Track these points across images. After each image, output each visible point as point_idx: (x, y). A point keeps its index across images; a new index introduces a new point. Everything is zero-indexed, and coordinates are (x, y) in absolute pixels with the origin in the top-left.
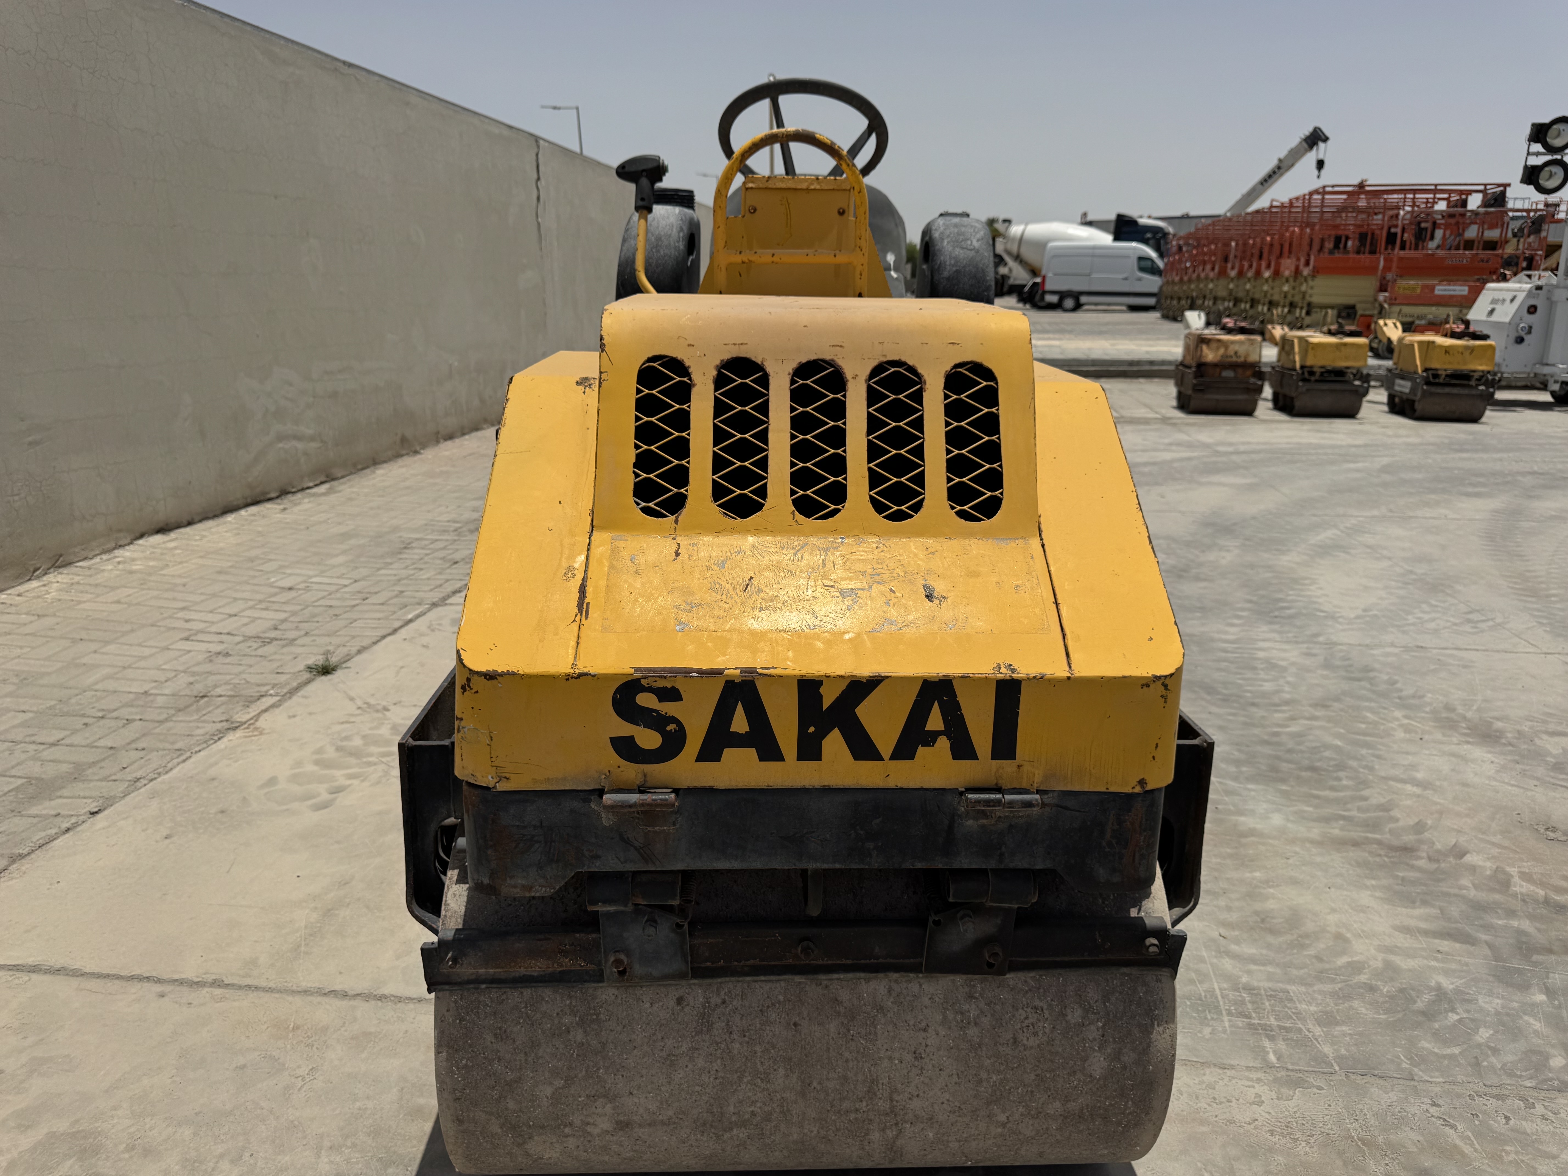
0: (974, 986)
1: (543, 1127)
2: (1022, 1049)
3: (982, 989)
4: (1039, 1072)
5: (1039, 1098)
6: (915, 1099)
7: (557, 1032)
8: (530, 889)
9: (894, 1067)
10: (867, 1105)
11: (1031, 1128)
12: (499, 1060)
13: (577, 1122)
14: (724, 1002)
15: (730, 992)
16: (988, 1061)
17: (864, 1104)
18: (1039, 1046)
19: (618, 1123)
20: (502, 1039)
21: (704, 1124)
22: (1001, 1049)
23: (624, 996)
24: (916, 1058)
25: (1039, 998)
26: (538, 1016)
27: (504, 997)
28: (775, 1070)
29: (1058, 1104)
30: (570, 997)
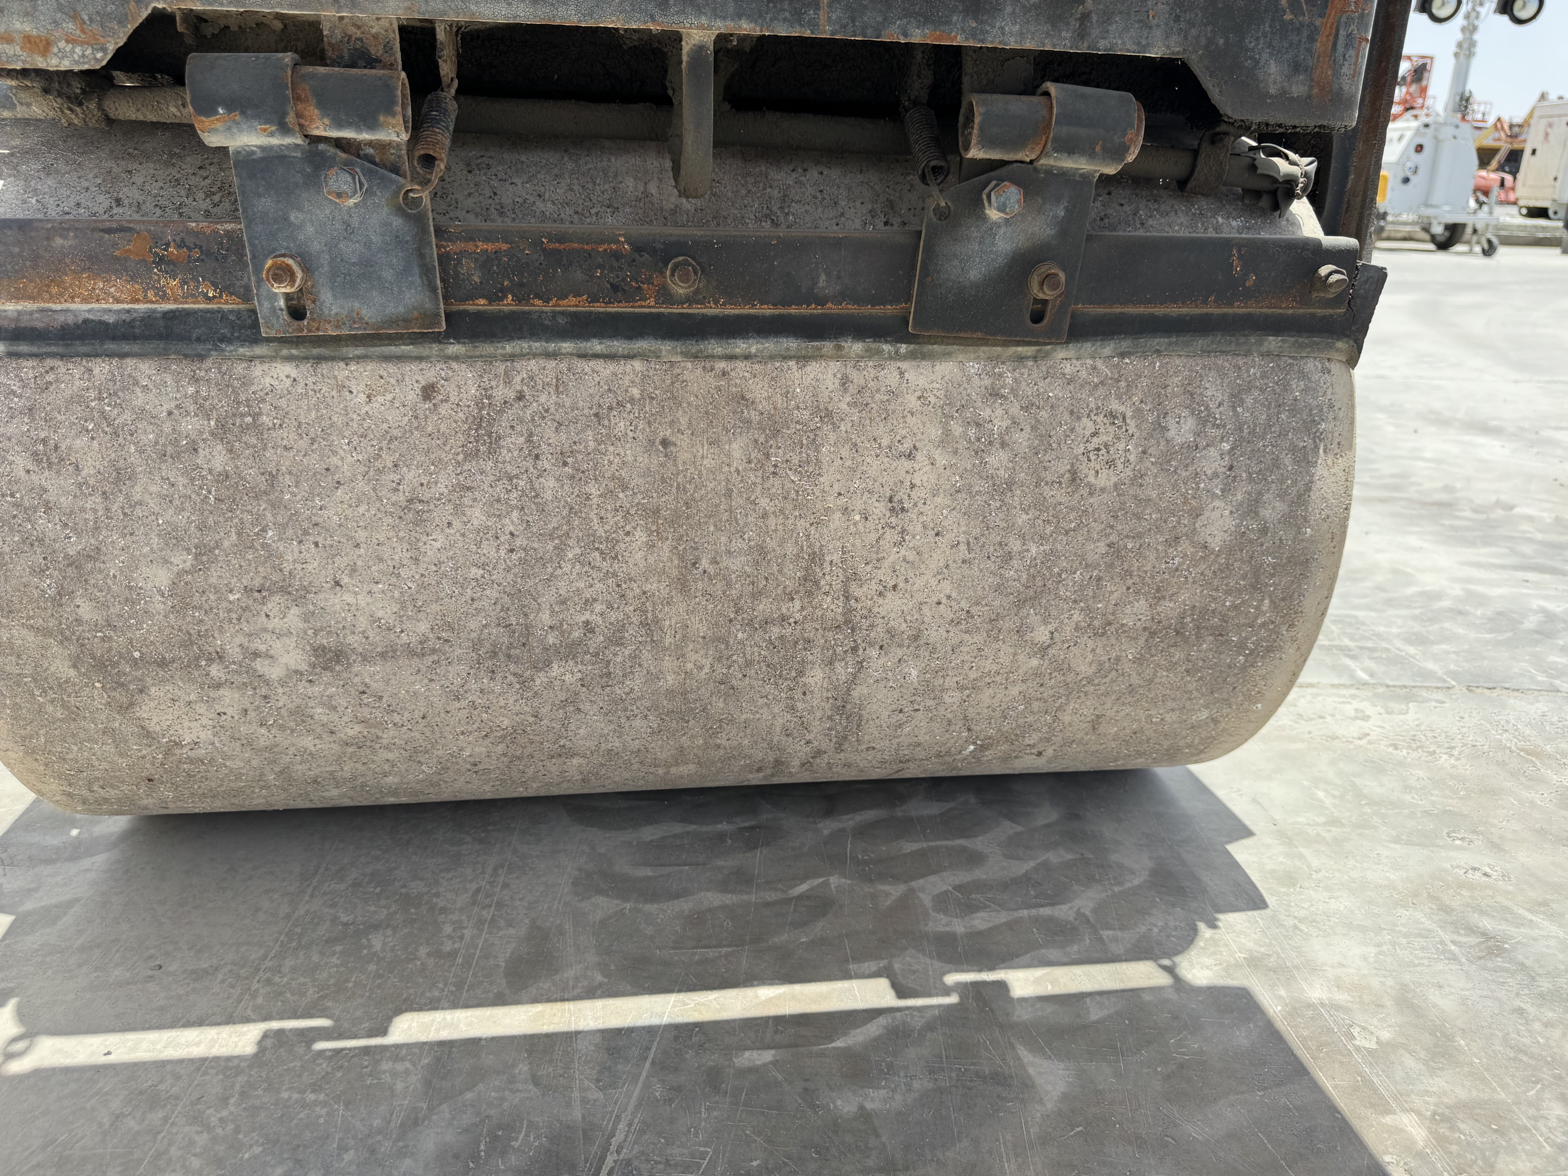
0: (1001, 375)
1: (163, 664)
2: (1085, 492)
3: (1015, 380)
4: (1113, 538)
5: (1112, 592)
6: (889, 595)
7: (169, 449)
8: (45, 46)
9: (852, 529)
10: (803, 608)
11: (1090, 657)
12: (48, 509)
13: (233, 652)
14: (520, 397)
15: (531, 378)
16: (1024, 516)
17: (797, 604)
18: (1116, 486)
19: (319, 651)
20: (50, 464)
21: (494, 654)
22: (1048, 492)
23: (311, 380)
24: (893, 510)
25: (1119, 397)
26: (127, 416)
27: (50, 377)
28: (628, 534)
29: (1141, 605)
30: (196, 380)
